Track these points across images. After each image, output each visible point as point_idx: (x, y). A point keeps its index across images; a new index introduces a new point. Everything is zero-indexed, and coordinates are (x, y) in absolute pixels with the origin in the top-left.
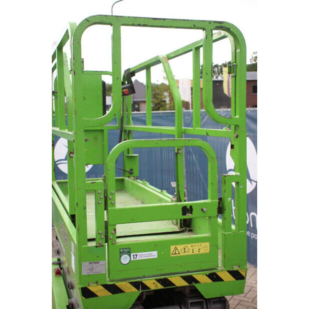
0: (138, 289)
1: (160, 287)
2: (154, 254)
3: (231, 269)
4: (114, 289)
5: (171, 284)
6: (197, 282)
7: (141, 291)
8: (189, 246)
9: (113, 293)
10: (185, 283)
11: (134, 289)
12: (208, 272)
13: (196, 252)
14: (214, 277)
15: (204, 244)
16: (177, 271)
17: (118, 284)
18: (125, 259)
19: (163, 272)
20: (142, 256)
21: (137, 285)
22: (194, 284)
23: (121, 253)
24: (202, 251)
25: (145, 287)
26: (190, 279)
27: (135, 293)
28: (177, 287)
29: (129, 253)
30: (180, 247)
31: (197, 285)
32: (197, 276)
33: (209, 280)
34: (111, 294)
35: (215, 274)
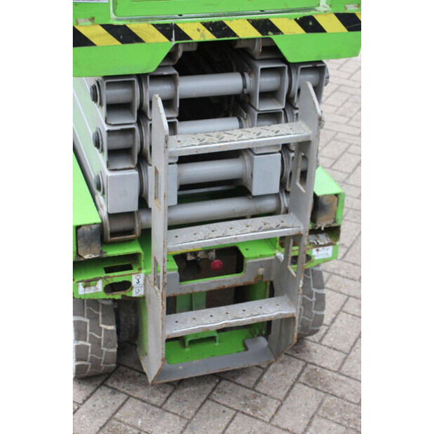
0: (169, 38)
1: (209, 37)
3: (342, 11)
4: (124, 35)
5: (230, 32)
6: (277, 31)
7: (174, 42)
9: (123, 42)
10: (255, 34)
11: (162, 39)
12: (299, 15)
14: (310, 25)
16: (242, 9)
17: (133, 26)
19: (217, 10)
21: (167, 30)
22: (271, 35)
25: (181, 35)
26: (265, 26)
27: (164, 45)
28: (240, 40)
31: (276, 38)
32: (277, 21)
33: (299, 30)
34: (118, 43)
35: (311, 18)
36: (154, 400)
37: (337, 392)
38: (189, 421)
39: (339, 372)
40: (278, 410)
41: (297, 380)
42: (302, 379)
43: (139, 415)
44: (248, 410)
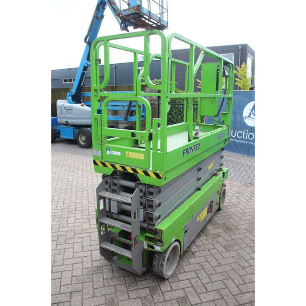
0: (113, 167)
2: (119, 154)
3: (155, 172)
5: (126, 170)
6: (138, 173)
8: (134, 153)
9: (104, 166)
10: (132, 172)
11: (111, 167)
12: (144, 170)
13: (137, 158)
14: (146, 173)
15: (141, 155)
16: (129, 165)
17: (106, 163)
18: (108, 153)
19: (123, 163)
20: (115, 153)
21: (113, 166)
22: (136, 173)
23: (107, 149)
24: (140, 158)
25: (115, 168)
26: (134, 170)
27: (112, 170)
28: (129, 172)
29: (109, 150)
30: (130, 153)
31: (138, 174)
32: (138, 170)
33: (144, 174)
34: (102, 166)
35: (146, 171)
36: (114, 269)
37: (154, 297)
38: (114, 278)
39: (162, 293)
40: (134, 290)
41: (149, 287)
42: (151, 288)
43: (107, 269)
44: (128, 285)
